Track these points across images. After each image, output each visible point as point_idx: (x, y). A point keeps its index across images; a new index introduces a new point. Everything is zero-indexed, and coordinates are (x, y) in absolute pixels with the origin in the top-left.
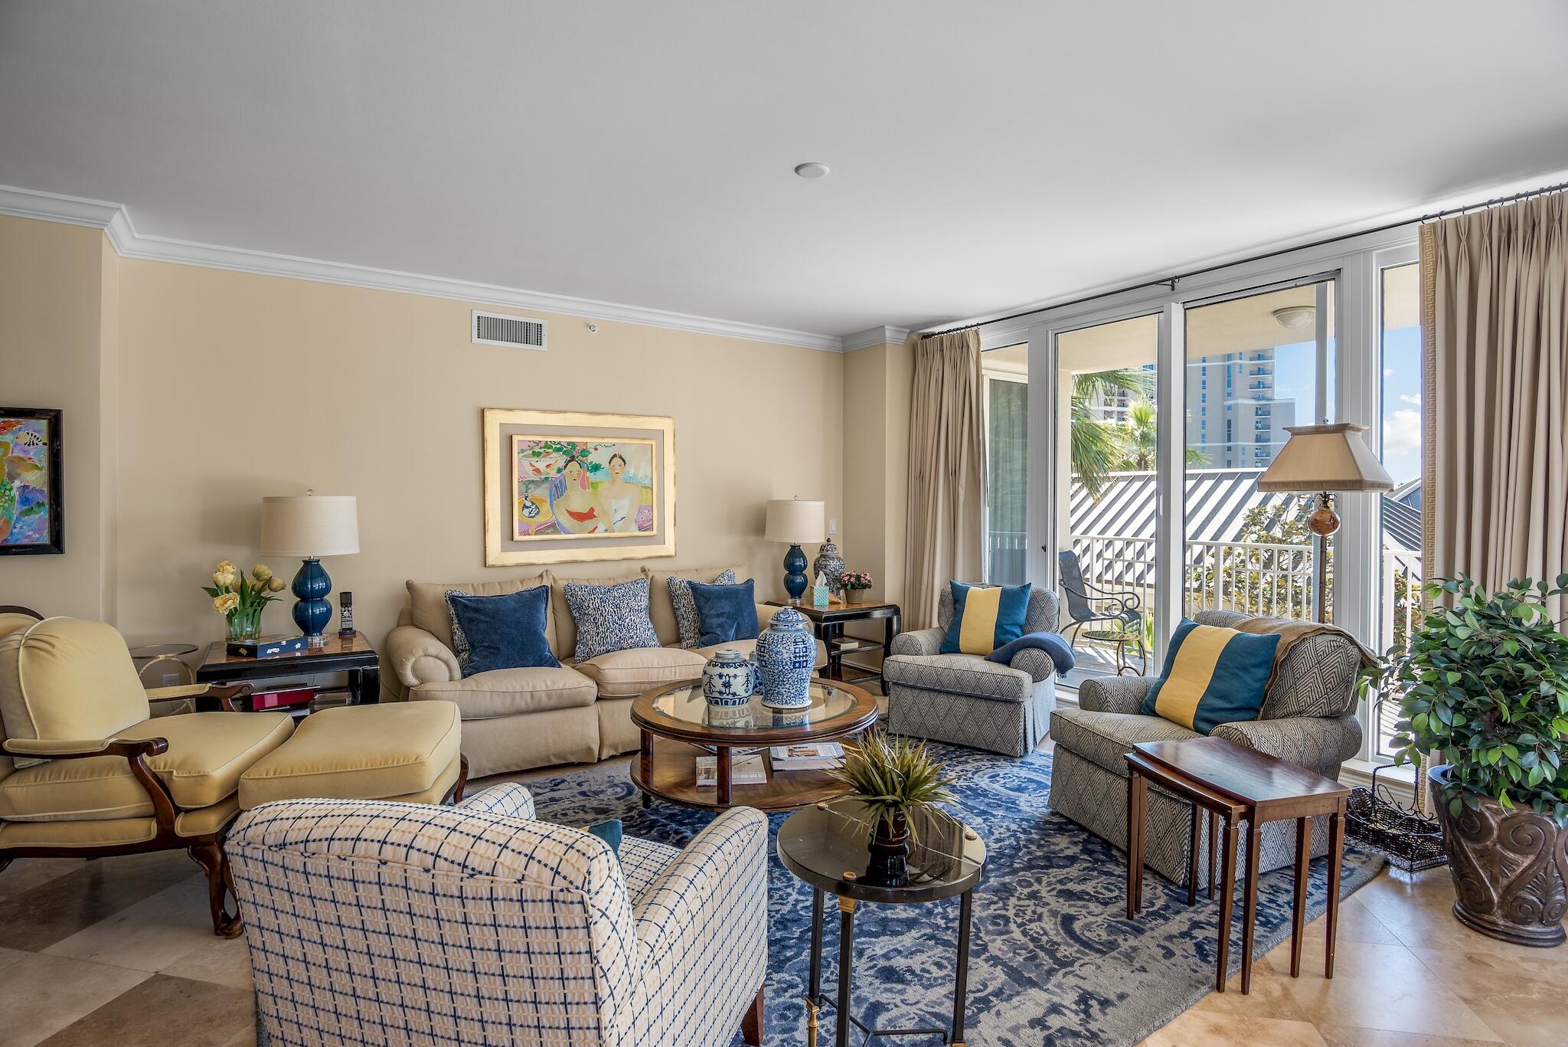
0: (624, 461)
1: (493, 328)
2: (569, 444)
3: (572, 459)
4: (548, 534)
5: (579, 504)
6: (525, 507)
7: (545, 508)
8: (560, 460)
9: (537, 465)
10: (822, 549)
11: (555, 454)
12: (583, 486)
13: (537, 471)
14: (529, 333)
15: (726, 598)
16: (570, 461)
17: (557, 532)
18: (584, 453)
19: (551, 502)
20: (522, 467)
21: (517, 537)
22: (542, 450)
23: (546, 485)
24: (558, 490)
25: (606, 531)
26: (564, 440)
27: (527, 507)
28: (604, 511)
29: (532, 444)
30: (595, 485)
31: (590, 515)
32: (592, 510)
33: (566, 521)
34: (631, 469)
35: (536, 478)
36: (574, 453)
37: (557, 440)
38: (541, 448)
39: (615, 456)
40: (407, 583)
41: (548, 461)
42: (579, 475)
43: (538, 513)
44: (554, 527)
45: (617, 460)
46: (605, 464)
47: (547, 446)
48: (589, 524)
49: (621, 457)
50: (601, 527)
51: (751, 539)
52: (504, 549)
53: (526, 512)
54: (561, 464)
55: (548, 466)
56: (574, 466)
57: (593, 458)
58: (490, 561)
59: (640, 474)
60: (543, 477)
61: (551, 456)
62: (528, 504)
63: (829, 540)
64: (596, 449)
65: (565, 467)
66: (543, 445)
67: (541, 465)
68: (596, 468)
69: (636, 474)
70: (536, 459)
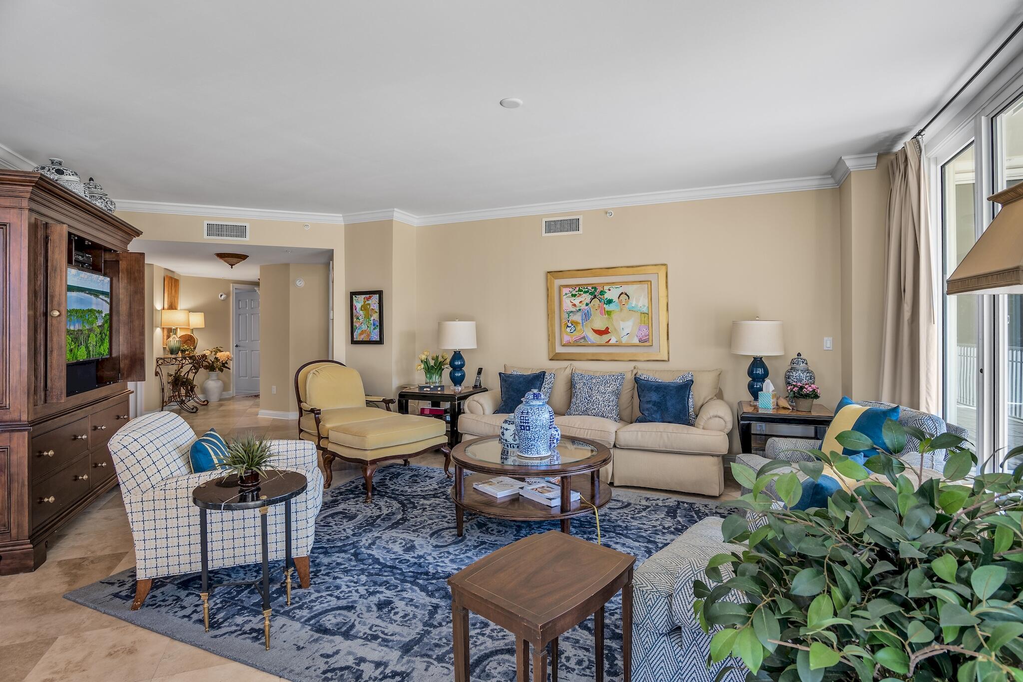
0: (628, 296)
2: (593, 288)
3: (595, 297)
4: (580, 343)
5: (600, 325)
6: (568, 326)
7: (579, 327)
9: (575, 302)
10: (792, 362)
11: (584, 295)
12: (601, 313)
13: (575, 305)
14: (572, 225)
16: (593, 299)
18: (602, 293)
19: (583, 323)
20: (566, 303)
21: (563, 344)
22: (577, 293)
23: (579, 314)
24: (587, 316)
25: (616, 342)
26: (590, 286)
28: (615, 329)
29: (572, 290)
30: (609, 313)
31: (606, 332)
32: (607, 328)
33: (591, 335)
34: (633, 302)
35: (574, 309)
36: (596, 293)
37: (586, 286)
39: (622, 293)
41: (580, 299)
42: (599, 307)
43: (575, 330)
45: (624, 297)
46: (615, 299)
47: (580, 290)
48: (605, 337)
49: (626, 294)
50: (613, 339)
53: (568, 329)
54: (588, 301)
55: (581, 302)
56: (596, 301)
57: (608, 296)
58: (551, 357)
59: (640, 304)
60: (578, 309)
61: (582, 296)
62: (570, 325)
63: (799, 355)
64: (610, 290)
65: (591, 302)
66: (578, 289)
67: (576, 301)
68: (610, 302)
69: (637, 305)
70: (573, 298)
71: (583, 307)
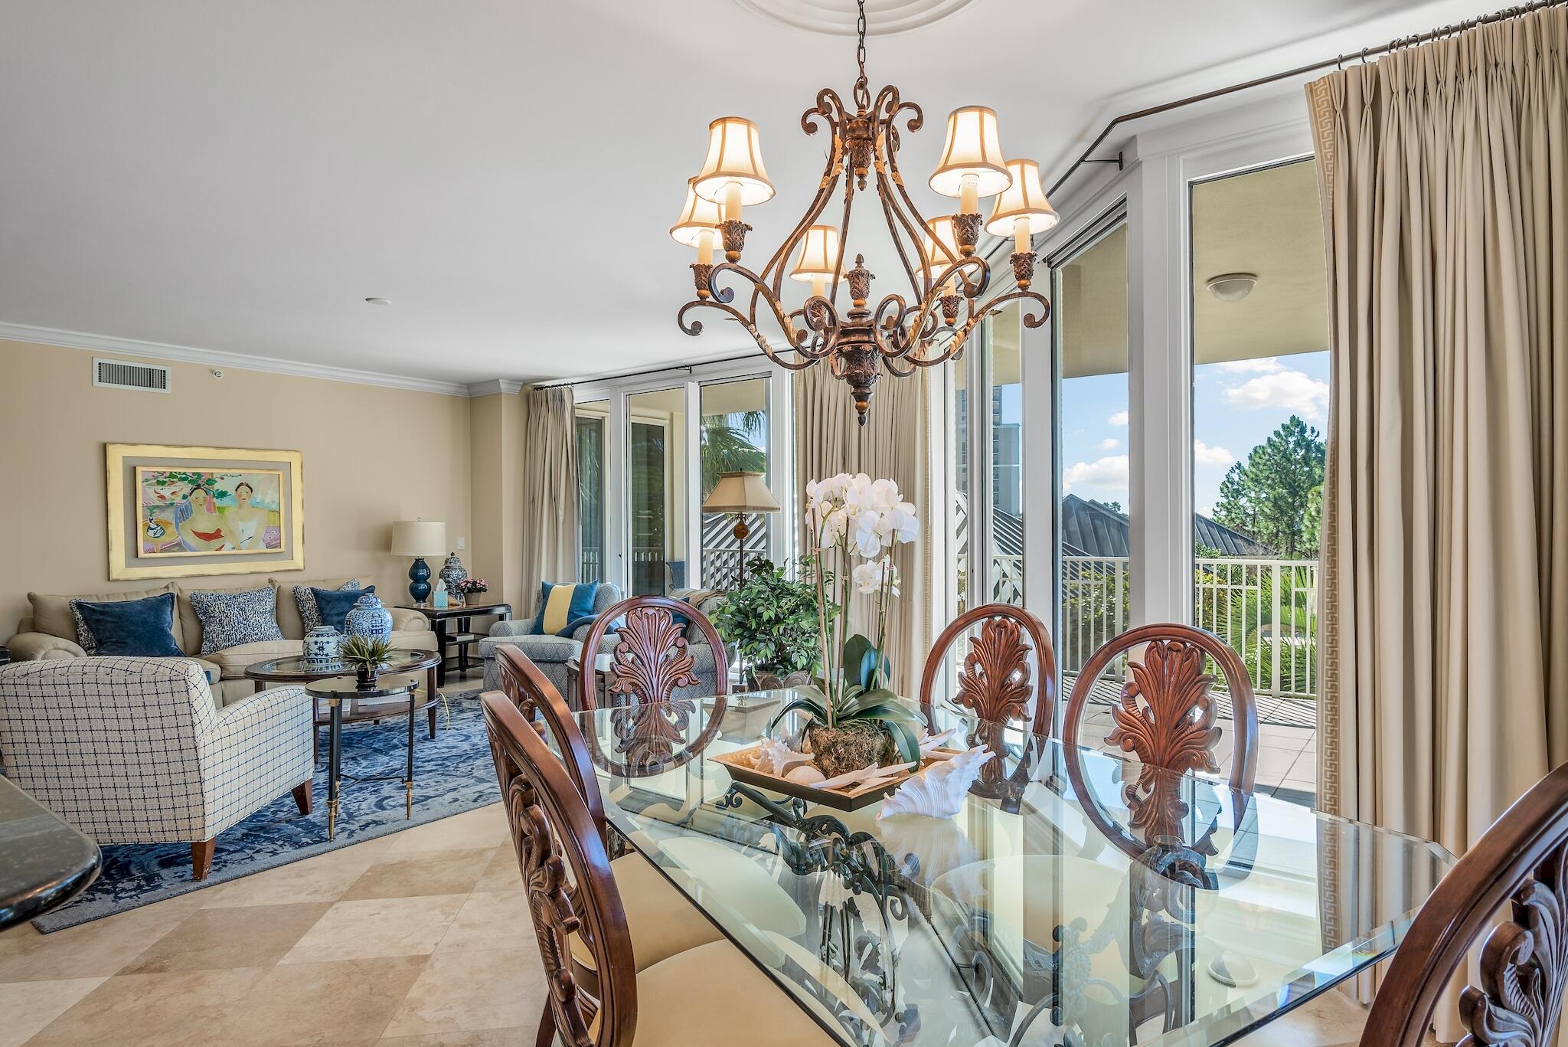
0: (251, 488)
1: (112, 373)
2: (194, 474)
3: (198, 487)
4: (174, 551)
5: (206, 525)
6: (150, 528)
7: (171, 529)
9: (163, 493)
10: (446, 562)
11: (180, 483)
12: (209, 510)
13: (162, 497)
14: (153, 378)
15: (346, 601)
16: (195, 489)
17: (182, 549)
18: (210, 481)
19: (177, 524)
20: (146, 494)
21: (141, 554)
22: (167, 480)
23: (171, 510)
24: (184, 514)
25: (233, 548)
26: (189, 471)
27: (153, 529)
28: (231, 532)
29: (156, 474)
30: (221, 510)
31: (217, 535)
32: (219, 531)
33: (193, 540)
34: (258, 496)
35: (161, 503)
36: (200, 482)
37: (182, 471)
38: (166, 478)
39: (242, 484)
40: (29, 595)
41: (173, 489)
42: (205, 501)
43: (163, 534)
44: (180, 546)
45: (243, 489)
46: (231, 491)
47: (172, 475)
48: (216, 543)
49: (247, 485)
50: (228, 545)
52: (128, 565)
53: (151, 533)
54: (187, 491)
55: (173, 493)
56: (200, 493)
57: (219, 486)
58: (114, 575)
59: (268, 500)
60: (168, 503)
61: (176, 484)
62: (153, 526)
63: (452, 554)
64: (222, 479)
65: (191, 494)
66: (168, 474)
67: (166, 492)
68: (222, 494)
69: (264, 501)
70: (160, 487)
71: (178, 499)
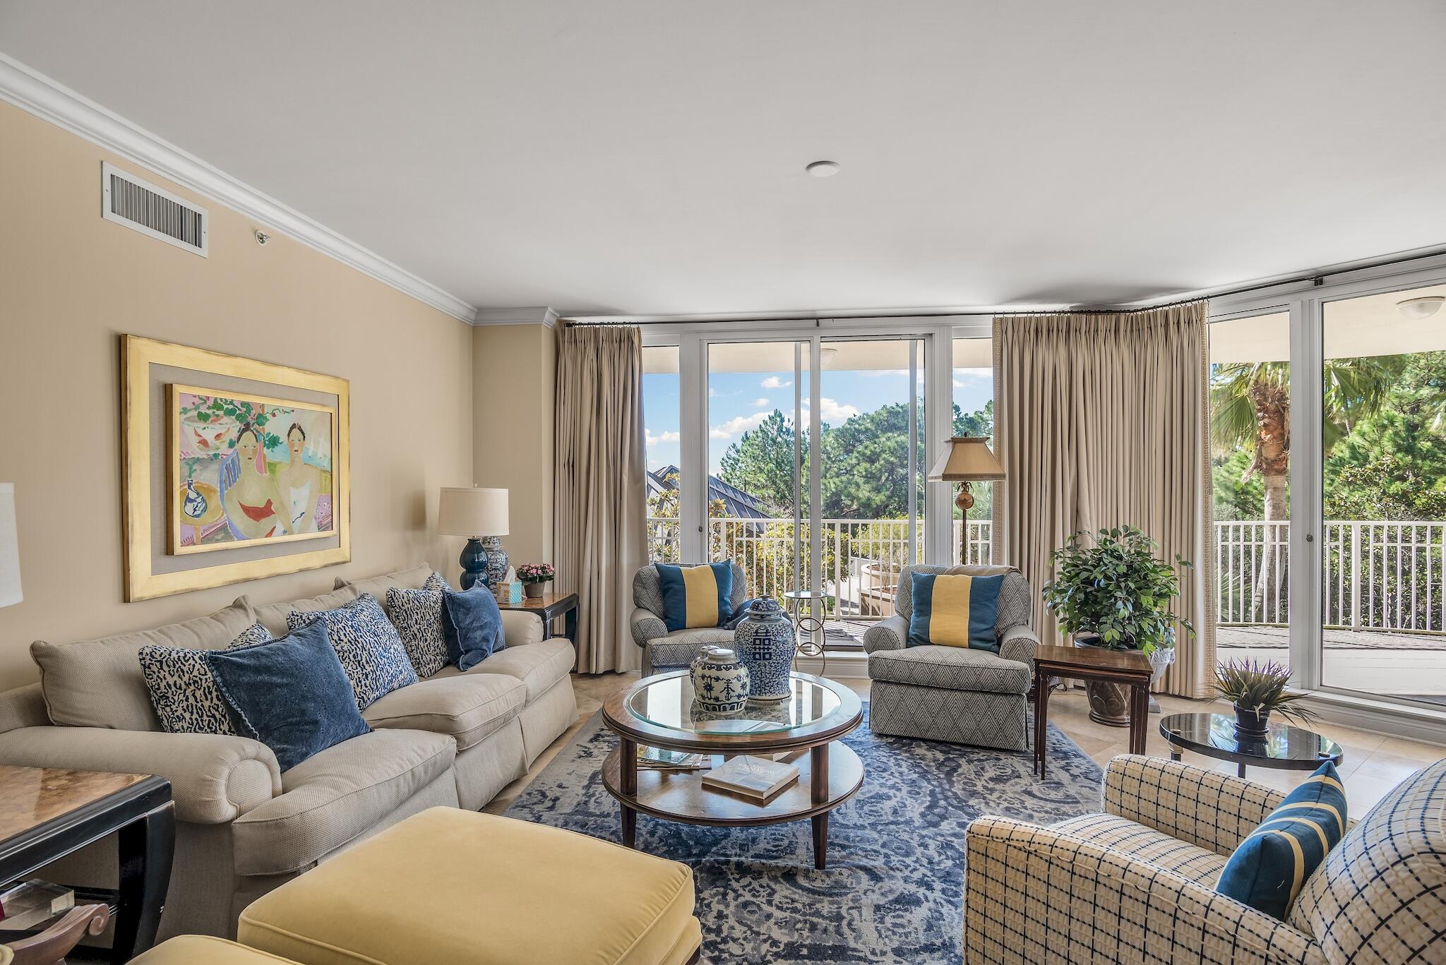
0: (303, 433)
2: (243, 404)
3: (247, 427)
4: (218, 541)
5: (255, 498)
6: (189, 500)
7: (214, 501)
8: (231, 427)
9: (205, 435)
11: (226, 419)
12: (260, 469)
13: (204, 443)
14: (185, 224)
16: (244, 431)
17: (228, 537)
18: (261, 419)
19: (222, 491)
20: (185, 436)
21: (179, 549)
22: (210, 412)
23: (215, 466)
24: (231, 473)
25: (285, 532)
26: (239, 398)
27: (191, 501)
28: (282, 504)
29: (197, 401)
30: (272, 467)
31: (266, 511)
32: (269, 503)
33: (240, 520)
35: (203, 454)
36: (249, 419)
37: (229, 397)
38: (209, 408)
39: (294, 426)
41: (218, 429)
42: (255, 452)
43: (205, 510)
44: (224, 531)
45: (296, 432)
47: (217, 405)
48: (266, 523)
49: (300, 429)
50: (280, 528)
51: (409, 534)
52: (156, 570)
53: (190, 507)
54: (234, 434)
55: (218, 436)
56: (249, 438)
57: (270, 428)
58: (136, 591)
59: (319, 453)
60: (212, 453)
61: (222, 421)
62: (193, 495)
64: (274, 415)
65: (239, 439)
66: (211, 403)
67: (210, 433)
68: (274, 442)
69: (316, 454)
70: (202, 425)
71: (224, 449)
